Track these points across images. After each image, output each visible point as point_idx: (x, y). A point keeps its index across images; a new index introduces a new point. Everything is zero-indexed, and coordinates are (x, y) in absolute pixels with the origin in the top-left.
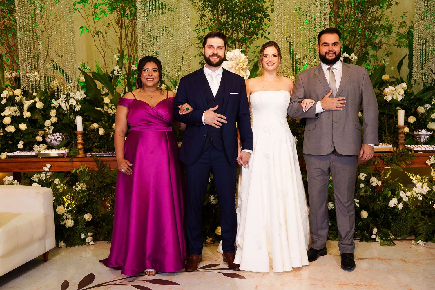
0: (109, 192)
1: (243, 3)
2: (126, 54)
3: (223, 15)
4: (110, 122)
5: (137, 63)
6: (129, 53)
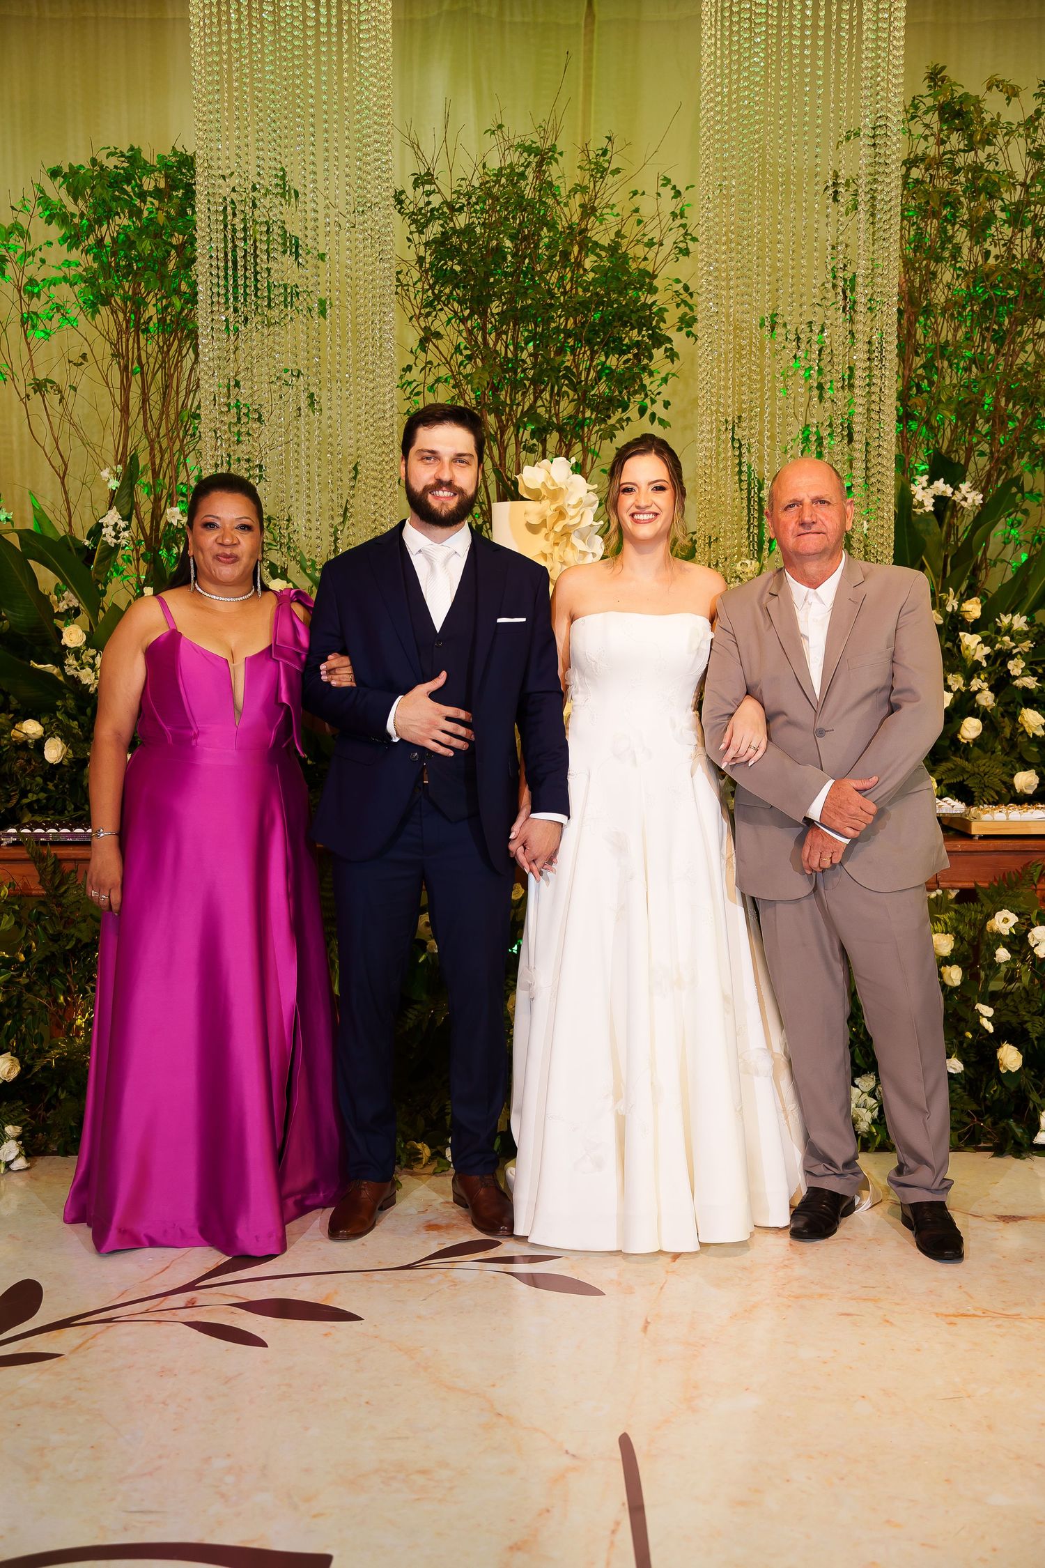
0: (84, 976)
2: (146, 467)
4: (85, 714)
5: (182, 502)
6: (153, 464)
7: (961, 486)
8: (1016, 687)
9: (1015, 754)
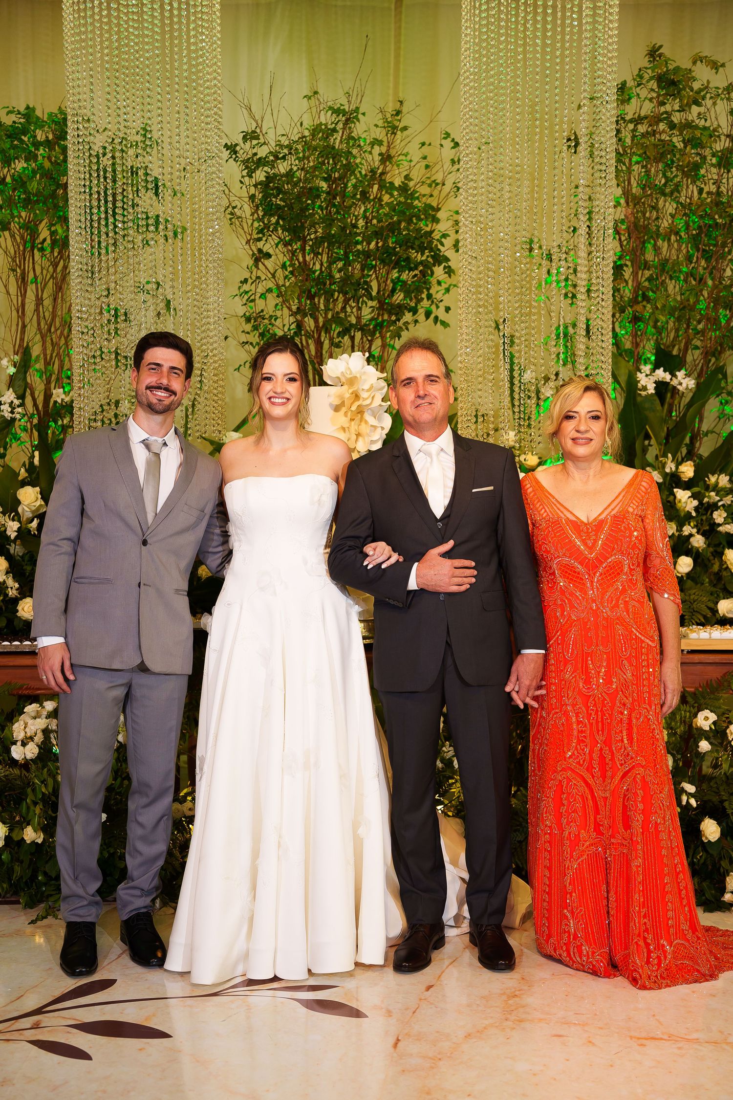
1: (375, 221)
2: (38, 356)
3: (319, 253)
5: (69, 384)
6: (45, 355)
7: (677, 373)
8: (720, 532)
9: (720, 586)
